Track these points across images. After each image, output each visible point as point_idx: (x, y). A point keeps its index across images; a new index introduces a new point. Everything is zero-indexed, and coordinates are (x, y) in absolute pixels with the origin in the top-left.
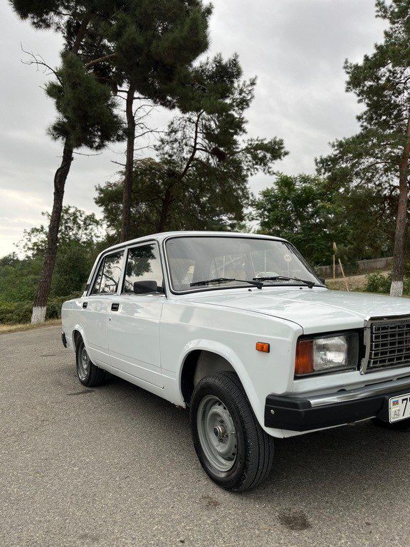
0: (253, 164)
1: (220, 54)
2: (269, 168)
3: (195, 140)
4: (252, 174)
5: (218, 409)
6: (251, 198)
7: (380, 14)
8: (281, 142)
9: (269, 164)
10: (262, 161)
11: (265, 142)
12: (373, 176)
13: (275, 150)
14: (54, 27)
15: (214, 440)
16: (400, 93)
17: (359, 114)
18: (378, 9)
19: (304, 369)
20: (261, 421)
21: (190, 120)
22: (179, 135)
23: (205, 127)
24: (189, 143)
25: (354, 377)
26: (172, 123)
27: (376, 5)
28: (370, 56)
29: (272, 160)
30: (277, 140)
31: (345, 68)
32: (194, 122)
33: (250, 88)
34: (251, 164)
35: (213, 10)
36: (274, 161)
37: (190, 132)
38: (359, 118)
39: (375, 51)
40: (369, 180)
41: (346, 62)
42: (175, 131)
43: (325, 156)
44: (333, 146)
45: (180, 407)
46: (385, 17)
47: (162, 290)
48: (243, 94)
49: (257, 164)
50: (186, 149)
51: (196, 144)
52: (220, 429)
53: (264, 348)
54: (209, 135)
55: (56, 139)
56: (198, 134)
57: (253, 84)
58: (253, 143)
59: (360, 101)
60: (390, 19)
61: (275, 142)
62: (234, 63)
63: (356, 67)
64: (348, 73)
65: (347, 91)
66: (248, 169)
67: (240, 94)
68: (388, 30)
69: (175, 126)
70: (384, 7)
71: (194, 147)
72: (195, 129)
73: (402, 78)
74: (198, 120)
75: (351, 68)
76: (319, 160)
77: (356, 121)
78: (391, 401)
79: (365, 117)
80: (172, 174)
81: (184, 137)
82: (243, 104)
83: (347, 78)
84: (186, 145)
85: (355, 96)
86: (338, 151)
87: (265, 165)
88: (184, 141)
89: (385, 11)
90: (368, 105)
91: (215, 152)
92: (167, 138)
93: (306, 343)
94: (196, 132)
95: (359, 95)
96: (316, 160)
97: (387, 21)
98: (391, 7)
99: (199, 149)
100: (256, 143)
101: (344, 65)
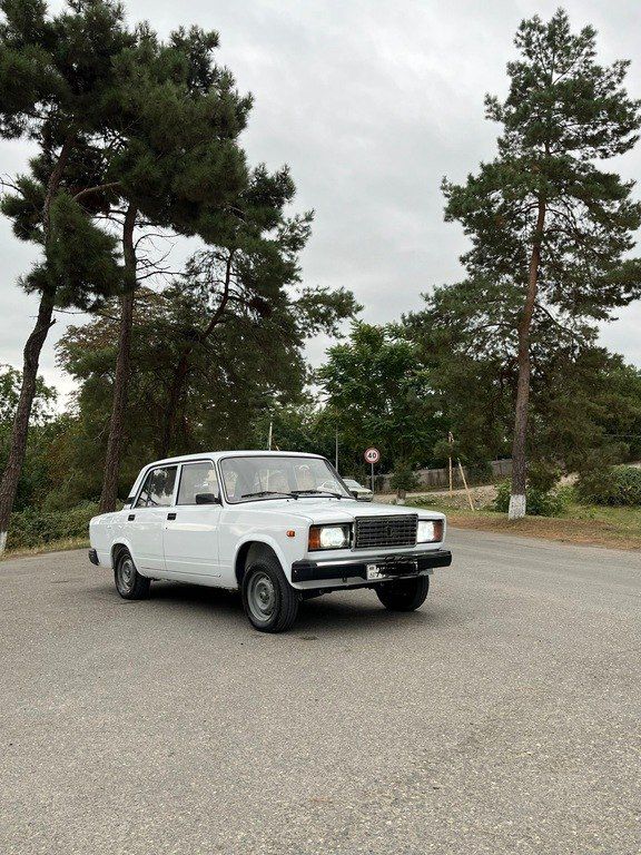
0: (312, 322)
1: (264, 164)
2: (335, 329)
3: (227, 284)
4: (310, 336)
5: (264, 581)
6: (308, 372)
7: (491, 114)
8: (350, 296)
9: (336, 324)
10: (325, 319)
11: (329, 293)
12: (483, 343)
13: (342, 305)
14: (26, 134)
15: (260, 603)
16: (520, 225)
17: (463, 254)
18: (487, 107)
19: (314, 546)
20: (289, 579)
21: (217, 255)
22: (202, 277)
23: (240, 265)
24: (217, 288)
25: (347, 553)
26: (192, 261)
27: (486, 103)
28: (476, 177)
29: (339, 318)
30: (345, 292)
31: (443, 188)
32: (224, 259)
33: (305, 224)
34: (308, 321)
35: (253, 104)
36: (341, 319)
37: (219, 272)
38: (463, 260)
40: (479, 348)
41: (444, 181)
42: (196, 272)
43: (416, 312)
44: (427, 299)
45: (233, 590)
46: (498, 119)
47: (219, 501)
48: (296, 231)
49: (317, 321)
50: (212, 296)
51: (227, 290)
52: (264, 593)
53: (292, 534)
54: (246, 278)
55: (29, 292)
56: (231, 277)
57: (309, 218)
58: (311, 293)
59: (467, 232)
60: (506, 123)
61: (342, 295)
62: (284, 178)
63: (457, 190)
64: (447, 196)
65: (446, 220)
66: (305, 329)
67: (291, 231)
68: (503, 137)
69: (197, 264)
70: (496, 106)
71: (225, 295)
72: (225, 269)
73: (523, 206)
74: (230, 258)
75: (451, 190)
76: (407, 317)
77: (460, 263)
78: (369, 567)
79: (471, 258)
80: (191, 333)
81: (210, 280)
82: (295, 243)
83: (445, 203)
84: (213, 291)
85: (460, 225)
86: (434, 306)
87: (330, 324)
88: (210, 286)
89: (499, 111)
90: (476, 242)
91: (256, 304)
92: (185, 281)
93: (315, 530)
94: (228, 274)
95: (465, 225)
96: (403, 317)
97: (502, 125)
98: (506, 106)
99: (231, 297)
100: (316, 293)
101: (441, 184)
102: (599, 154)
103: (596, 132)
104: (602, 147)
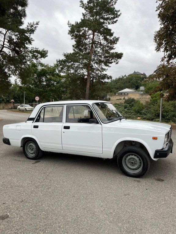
3: (4, 42)
7: (81, 5)
16: (86, 39)
17: (73, 45)
20: (152, 157)
27: (80, 2)
28: (79, 23)
29: (40, 58)
31: (68, 24)
32: (3, 34)
33: (36, 26)
39: (81, 21)
41: (69, 22)
43: (61, 59)
44: (64, 56)
46: (83, 7)
48: (33, 28)
51: (4, 44)
56: (5, 40)
57: (37, 24)
58: (33, 49)
59: (72, 39)
60: (85, 9)
62: (24, 11)
63: (73, 25)
64: (69, 27)
65: (68, 34)
67: (31, 27)
70: (83, 3)
71: (3, 46)
74: (6, 33)
75: (70, 25)
76: (58, 60)
77: (72, 47)
79: (75, 46)
82: (31, 31)
83: (69, 29)
85: (71, 36)
86: (66, 58)
87: (37, 59)
89: (84, 5)
91: (13, 50)
94: (4, 39)
95: (72, 37)
96: (57, 60)
97: (83, 9)
98: (85, 4)
99: (5, 47)
100: (35, 49)
101: (68, 23)
102: (107, 23)
103: (107, 17)
104: (108, 21)
